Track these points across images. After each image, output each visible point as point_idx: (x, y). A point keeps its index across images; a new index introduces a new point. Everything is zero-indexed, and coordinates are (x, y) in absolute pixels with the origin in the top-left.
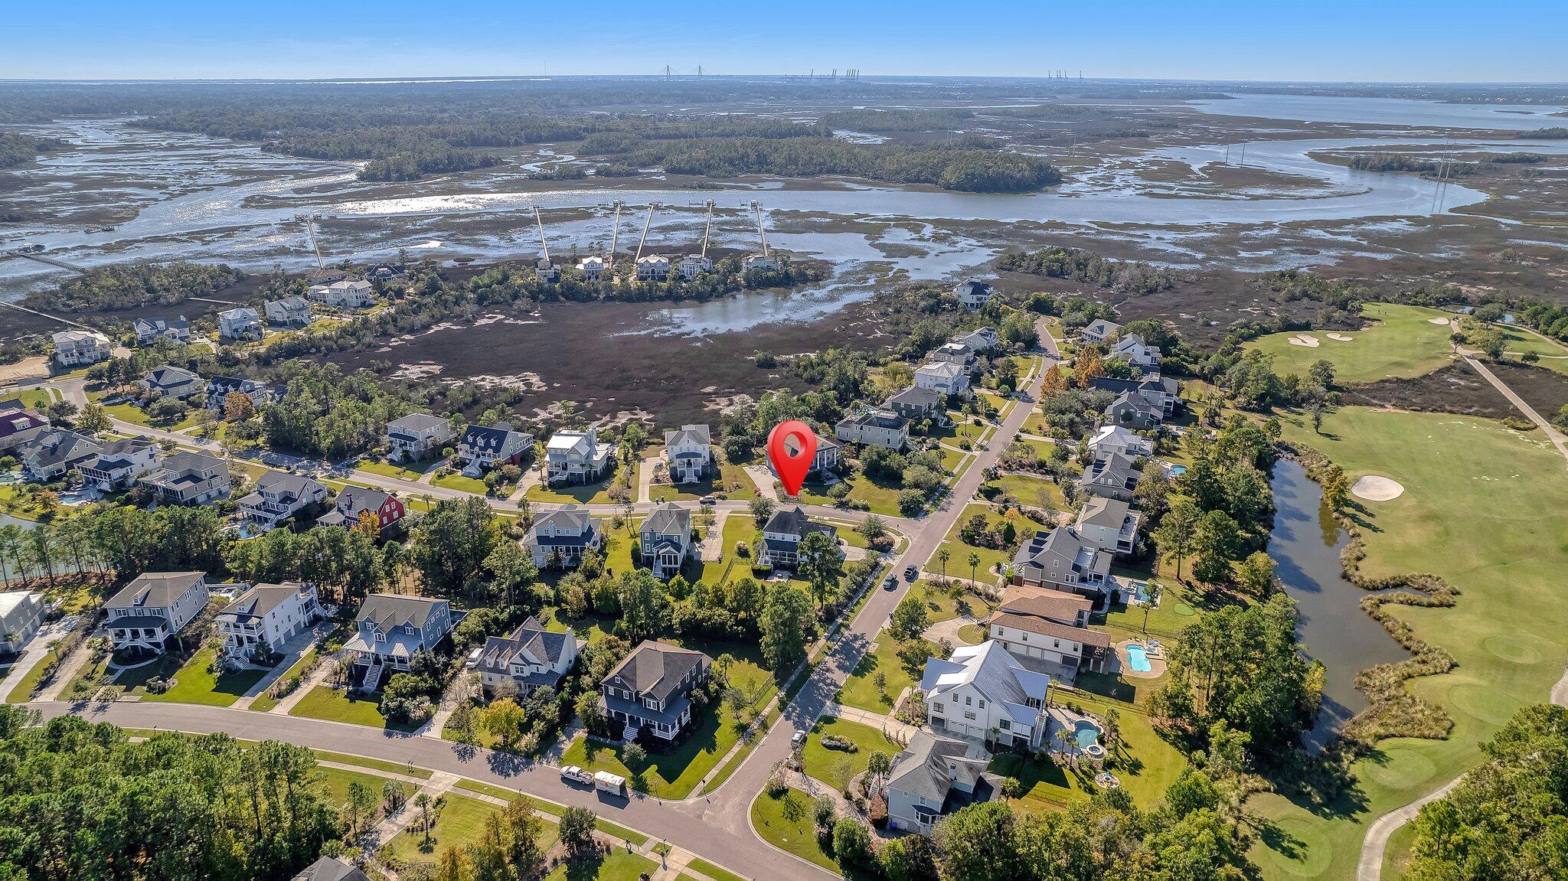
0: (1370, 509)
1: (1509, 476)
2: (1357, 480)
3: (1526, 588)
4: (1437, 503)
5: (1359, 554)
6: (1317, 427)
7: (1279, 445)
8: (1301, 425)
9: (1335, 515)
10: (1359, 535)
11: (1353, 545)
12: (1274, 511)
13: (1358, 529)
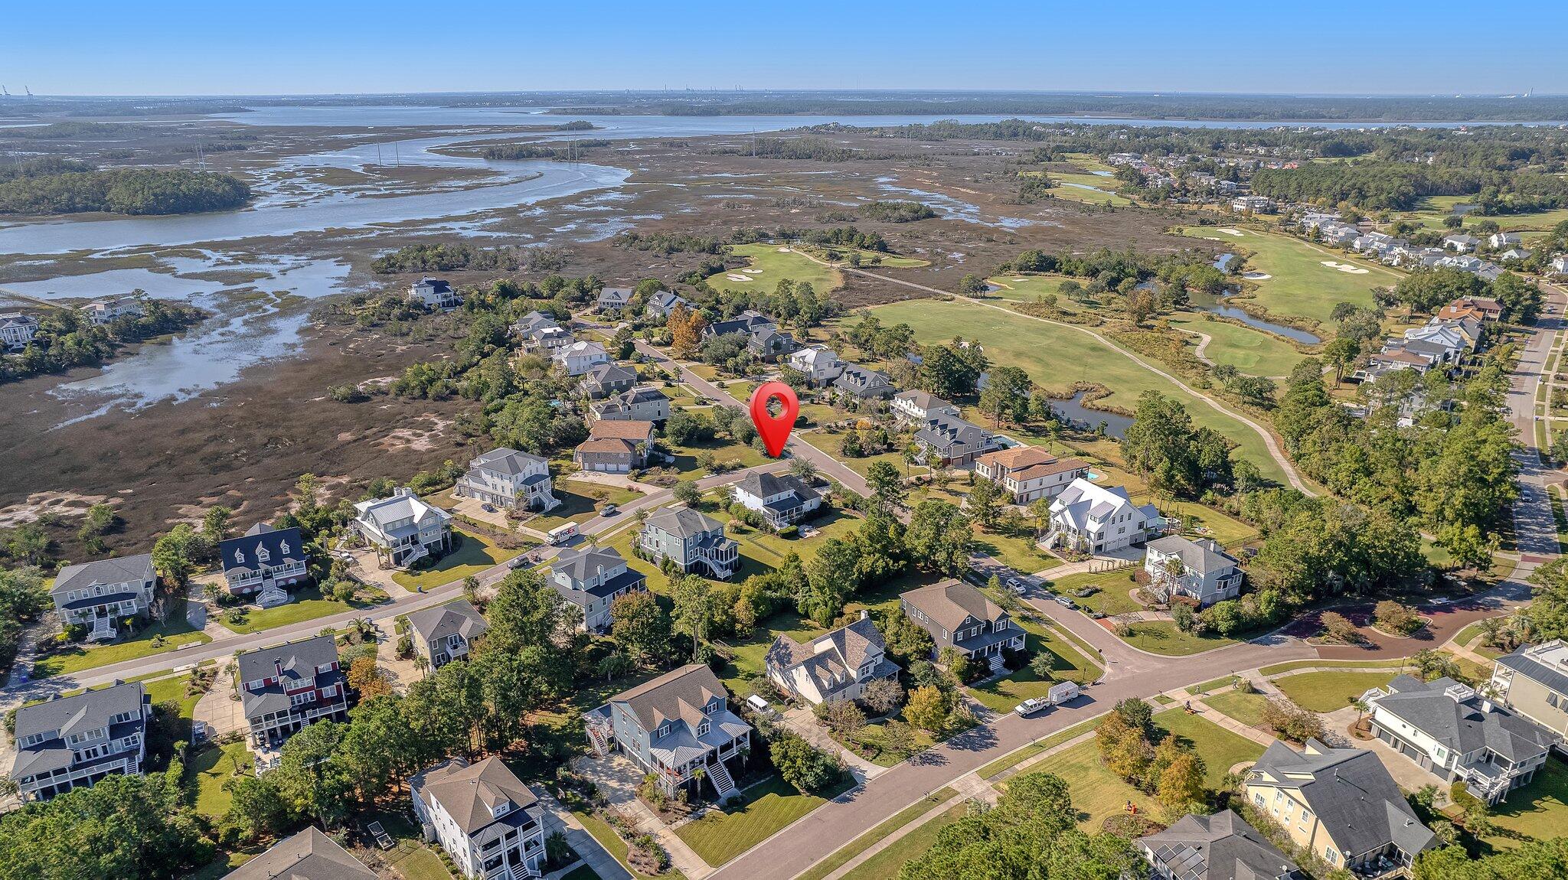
1: (1001, 324)
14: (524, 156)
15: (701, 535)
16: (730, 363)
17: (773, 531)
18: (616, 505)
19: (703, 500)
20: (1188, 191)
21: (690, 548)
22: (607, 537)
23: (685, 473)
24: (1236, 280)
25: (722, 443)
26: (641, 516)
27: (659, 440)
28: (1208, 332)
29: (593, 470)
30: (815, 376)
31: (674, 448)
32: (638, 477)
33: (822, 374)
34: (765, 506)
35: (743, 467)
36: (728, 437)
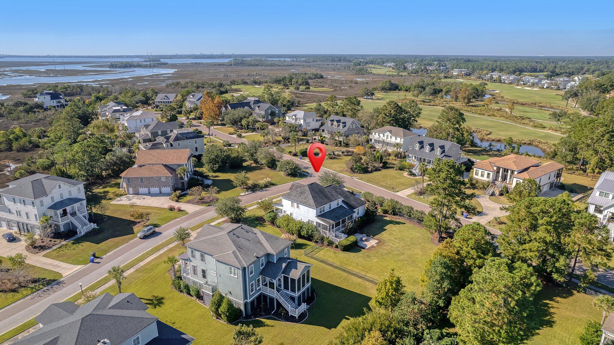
14: (127, 67)
15: (263, 260)
16: (244, 122)
17: (330, 244)
18: (156, 226)
19: (247, 214)
21: (251, 279)
22: (142, 264)
23: (223, 193)
25: (249, 169)
26: (183, 236)
27: (197, 169)
29: (138, 194)
30: (304, 127)
31: (211, 174)
32: (179, 198)
33: (309, 126)
34: (318, 216)
35: (273, 185)
36: (254, 165)
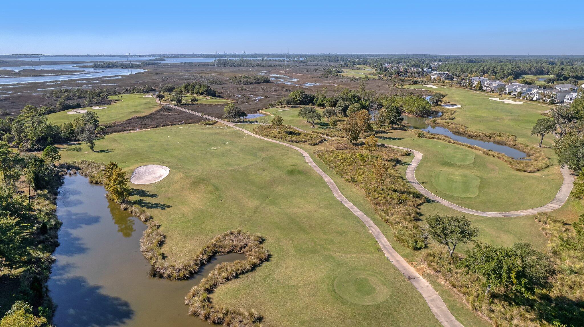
0: (151, 190)
1: (224, 144)
2: (133, 172)
3: (300, 211)
4: (197, 171)
5: (159, 238)
6: (92, 148)
7: (62, 166)
8: (80, 150)
9: (123, 206)
10: (151, 218)
11: (149, 230)
12: (58, 225)
13: (149, 212)
14: (110, 67)
20: (408, 72)
24: (437, 108)
28: (419, 148)
